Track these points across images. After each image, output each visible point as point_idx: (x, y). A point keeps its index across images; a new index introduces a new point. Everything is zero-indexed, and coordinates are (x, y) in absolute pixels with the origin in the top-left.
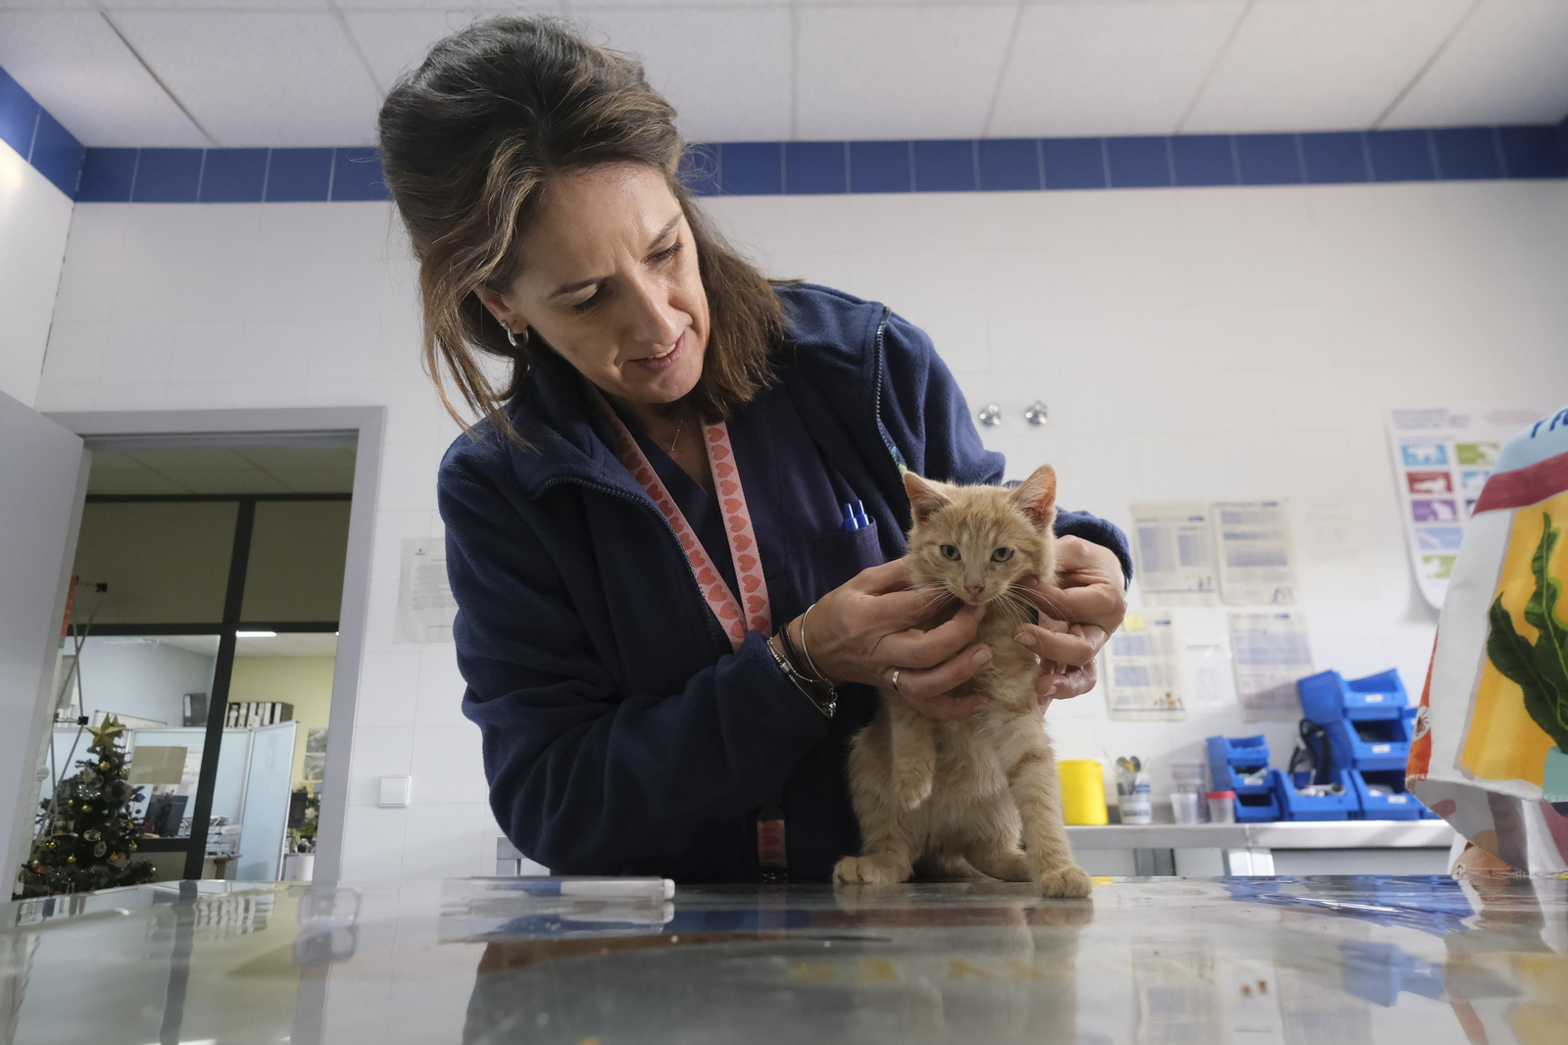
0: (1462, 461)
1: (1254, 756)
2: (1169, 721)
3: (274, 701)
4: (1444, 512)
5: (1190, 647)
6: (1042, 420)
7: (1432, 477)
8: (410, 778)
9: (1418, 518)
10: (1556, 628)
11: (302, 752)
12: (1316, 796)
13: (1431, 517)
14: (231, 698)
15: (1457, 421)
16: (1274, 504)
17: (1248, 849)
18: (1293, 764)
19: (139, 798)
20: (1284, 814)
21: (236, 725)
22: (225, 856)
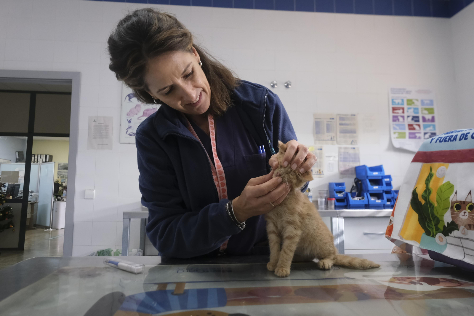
0: (408, 104)
1: (342, 188)
2: (319, 177)
3: (46, 154)
4: (401, 119)
5: (326, 156)
6: (290, 86)
7: (399, 109)
8: (94, 190)
9: (394, 121)
10: (429, 202)
11: (57, 170)
12: (357, 200)
13: (397, 121)
14: (33, 153)
15: (408, 92)
16: (354, 115)
17: (338, 217)
18: (352, 190)
19: (4, 186)
20: (348, 206)
21: (34, 162)
22: (34, 202)
